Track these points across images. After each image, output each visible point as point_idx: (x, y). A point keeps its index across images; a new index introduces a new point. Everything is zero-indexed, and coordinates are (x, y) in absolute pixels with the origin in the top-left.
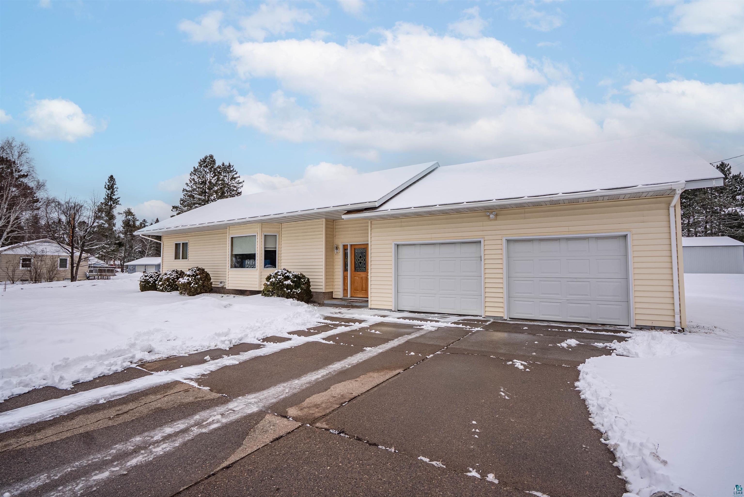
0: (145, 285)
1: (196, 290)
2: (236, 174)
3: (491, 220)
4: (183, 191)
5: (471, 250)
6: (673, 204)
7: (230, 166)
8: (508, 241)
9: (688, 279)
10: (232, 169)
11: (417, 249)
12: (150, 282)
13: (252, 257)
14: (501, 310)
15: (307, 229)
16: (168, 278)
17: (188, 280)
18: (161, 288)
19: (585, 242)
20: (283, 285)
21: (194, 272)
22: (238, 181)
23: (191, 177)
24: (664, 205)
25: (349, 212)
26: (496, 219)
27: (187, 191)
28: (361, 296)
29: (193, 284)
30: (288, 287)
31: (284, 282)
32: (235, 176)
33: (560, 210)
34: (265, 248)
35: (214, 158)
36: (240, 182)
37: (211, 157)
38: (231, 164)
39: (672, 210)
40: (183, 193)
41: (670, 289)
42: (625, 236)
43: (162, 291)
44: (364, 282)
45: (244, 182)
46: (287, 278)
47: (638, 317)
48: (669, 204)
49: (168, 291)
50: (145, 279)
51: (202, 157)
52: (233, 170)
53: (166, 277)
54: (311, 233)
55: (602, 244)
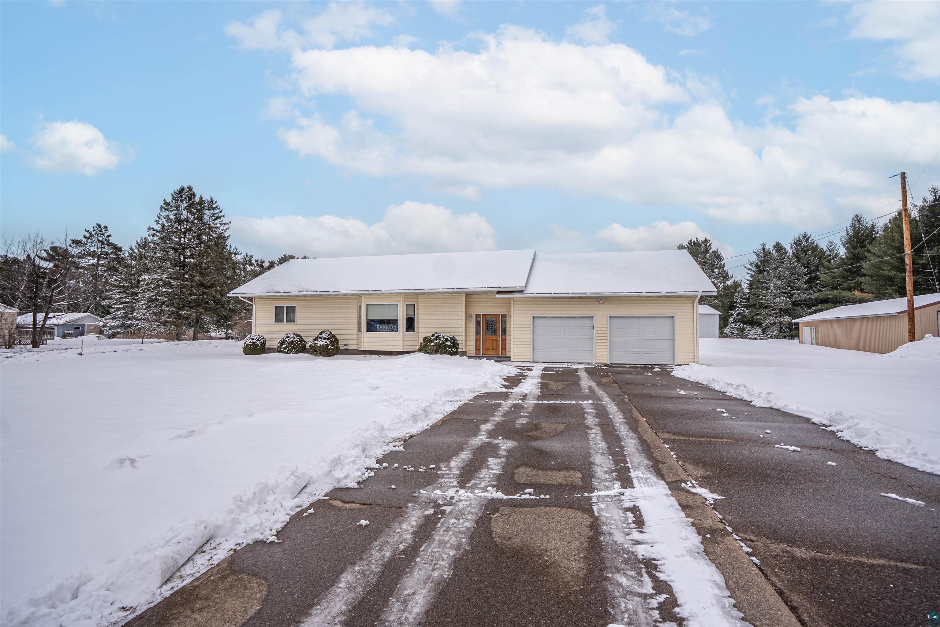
0: (253, 347)
1: (332, 351)
2: (220, 212)
3: (600, 304)
4: (148, 229)
5: (587, 322)
6: (695, 302)
7: (212, 201)
8: (610, 317)
9: (701, 340)
10: (214, 206)
11: (549, 320)
12: (258, 345)
13: (395, 322)
14: (606, 359)
15: (447, 301)
16: (292, 340)
17: (326, 342)
18: (286, 350)
19: (652, 320)
20: (445, 345)
21: (329, 335)
22: (222, 221)
23: (161, 213)
24: (691, 302)
25: (499, 292)
26: (603, 303)
27: (154, 230)
28: (492, 354)
29: (330, 346)
30: (449, 346)
31: (446, 343)
32: (220, 215)
33: (641, 300)
34: (406, 315)
35: (193, 190)
36: (223, 222)
37: (190, 189)
38: (214, 200)
39: (695, 304)
40: (148, 233)
41: (692, 344)
42: (673, 317)
43: (287, 353)
44: (495, 343)
45: (230, 223)
46: (447, 340)
47: (678, 360)
48: (694, 301)
49: (293, 354)
50: (253, 342)
51: (177, 188)
52: (217, 207)
53: (290, 340)
54: (451, 304)
55: (662, 321)
